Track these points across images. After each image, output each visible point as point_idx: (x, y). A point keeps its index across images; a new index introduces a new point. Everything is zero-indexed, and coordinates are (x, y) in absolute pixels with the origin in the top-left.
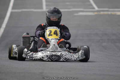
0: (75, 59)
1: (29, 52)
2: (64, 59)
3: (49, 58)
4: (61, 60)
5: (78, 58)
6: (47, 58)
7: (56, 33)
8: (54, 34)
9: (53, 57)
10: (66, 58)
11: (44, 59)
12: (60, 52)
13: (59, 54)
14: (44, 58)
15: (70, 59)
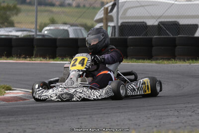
0: (95, 98)
1: (41, 88)
2: (78, 98)
3: (59, 97)
4: (74, 99)
5: (99, 96)
6: (56, 97)
7: (81, 62)
8: (80, 63)
9: (64, 96)
10: (81, 97)
11: (53, 99)
12: (75, 88)
13: (72, 91)
14: (52, 97)
15: (87, 97)
